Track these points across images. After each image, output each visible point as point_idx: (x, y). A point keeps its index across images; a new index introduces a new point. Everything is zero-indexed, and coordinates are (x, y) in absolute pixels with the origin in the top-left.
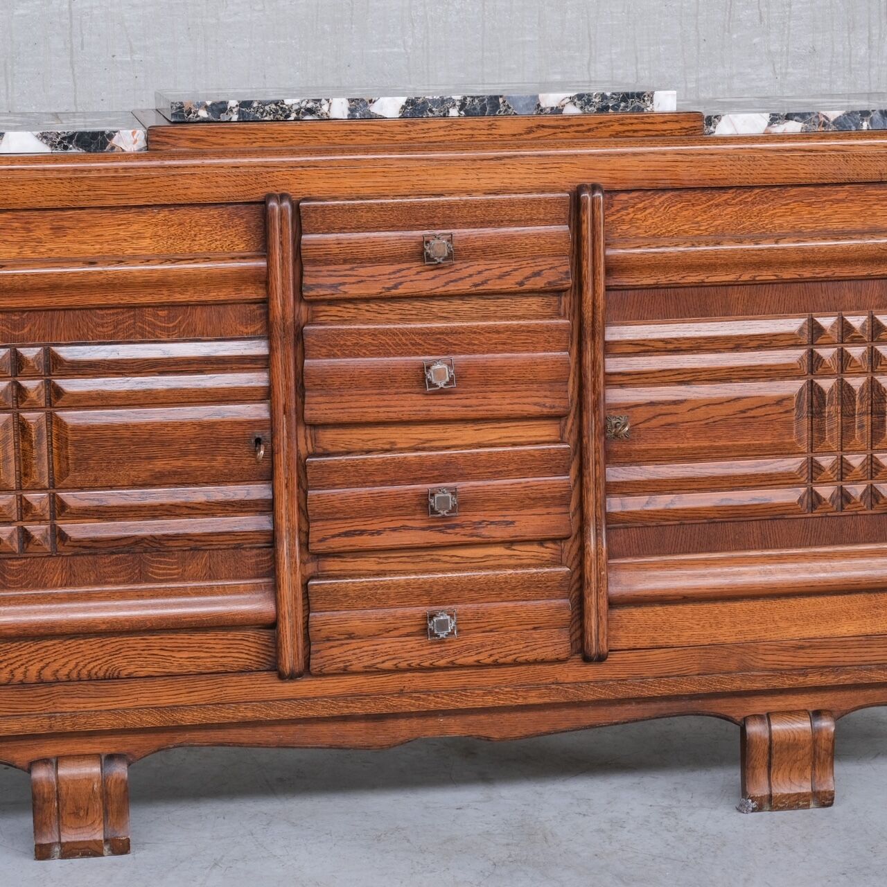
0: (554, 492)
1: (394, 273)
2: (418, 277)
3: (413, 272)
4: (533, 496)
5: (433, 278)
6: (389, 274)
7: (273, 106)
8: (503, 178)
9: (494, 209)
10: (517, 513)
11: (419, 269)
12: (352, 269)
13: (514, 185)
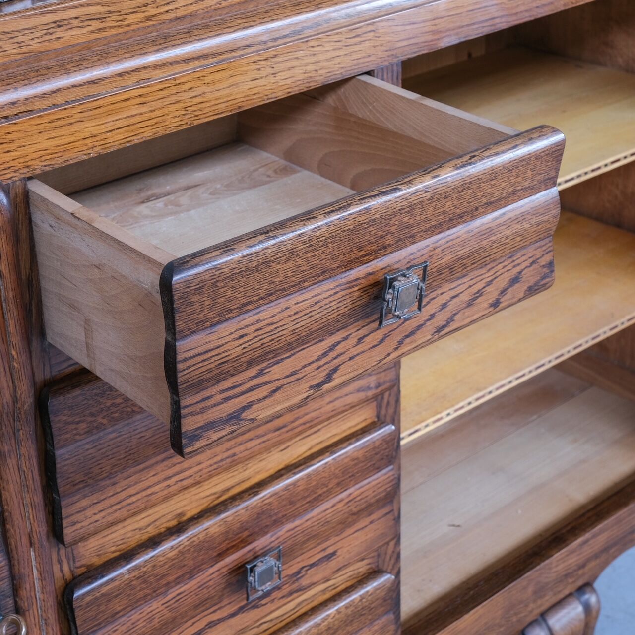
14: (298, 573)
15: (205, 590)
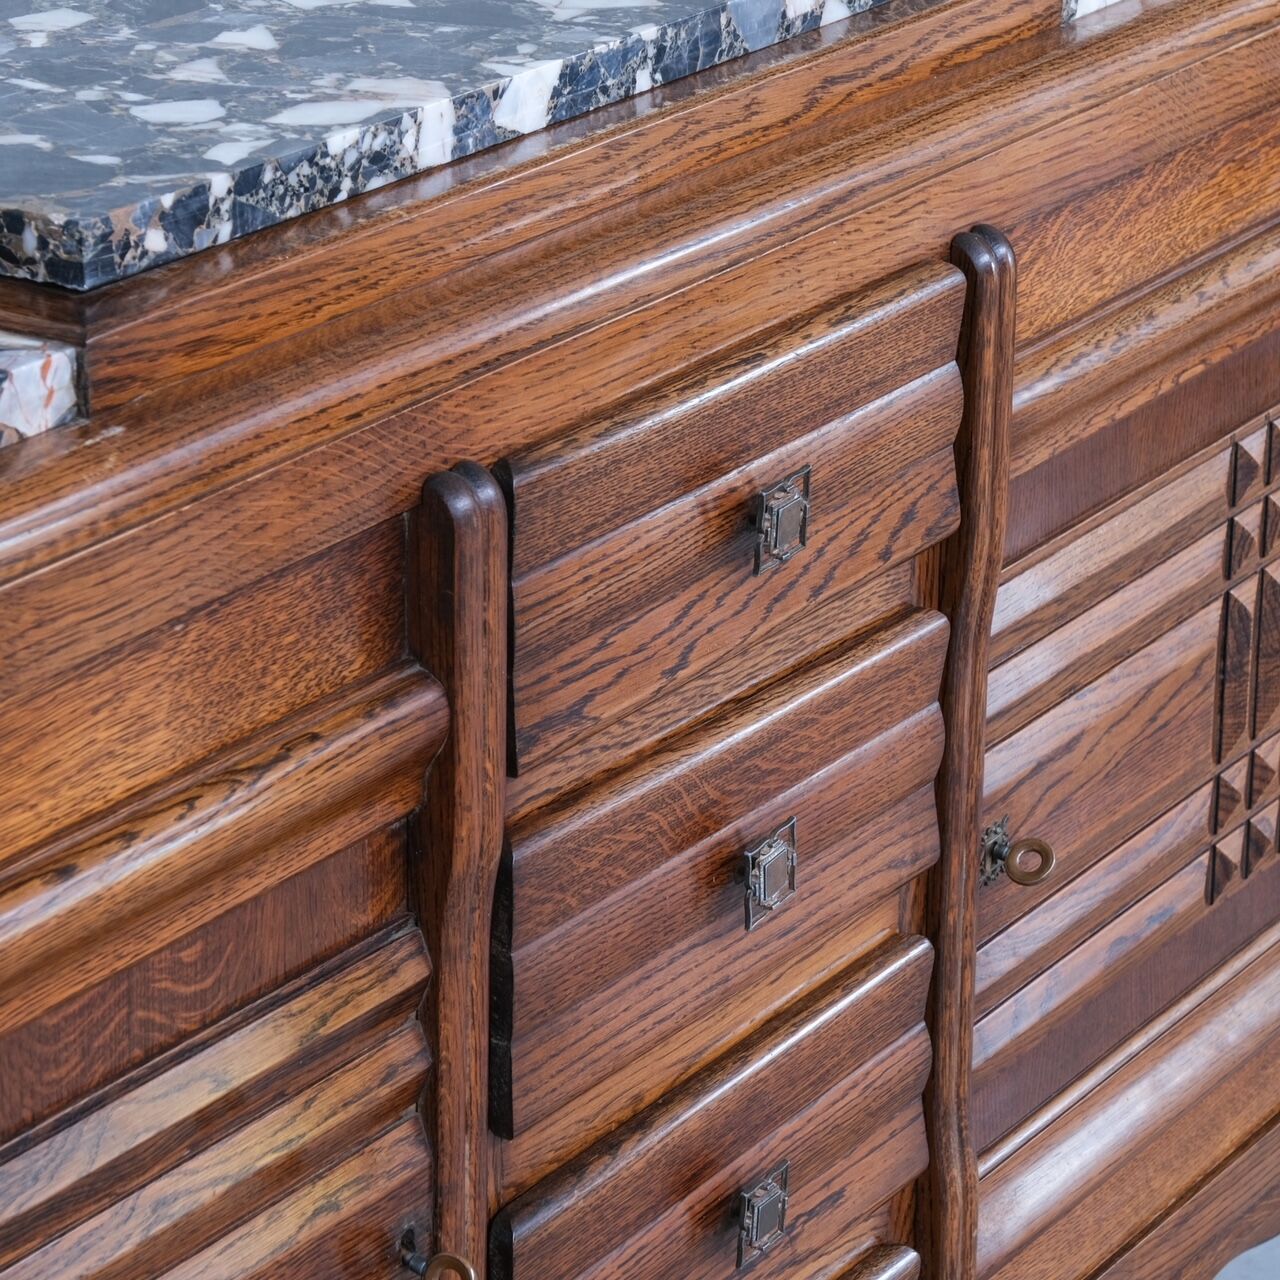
1: (678, 620)
2: (720, 614)
3: (710, 601)
5: (746, 605)
7: (305, 169)
12: (603, 645)
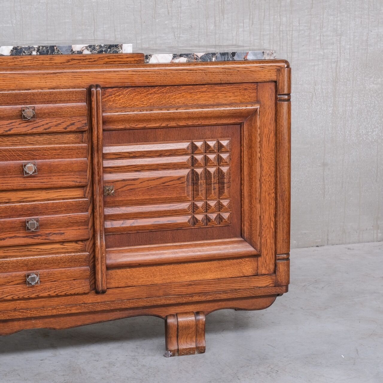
0: (82, 220)
1: (9, 124)
2: (19, 126)
3: (17, 123)
4: (72, 221)
5: (26, 126)
6: (7, 125)
8: (57, 82)
9: (53, 96)
10: (65, 229)
11: (20, 122)
13: (61, 85)
14: (49, 234)
15: (14, 224)
